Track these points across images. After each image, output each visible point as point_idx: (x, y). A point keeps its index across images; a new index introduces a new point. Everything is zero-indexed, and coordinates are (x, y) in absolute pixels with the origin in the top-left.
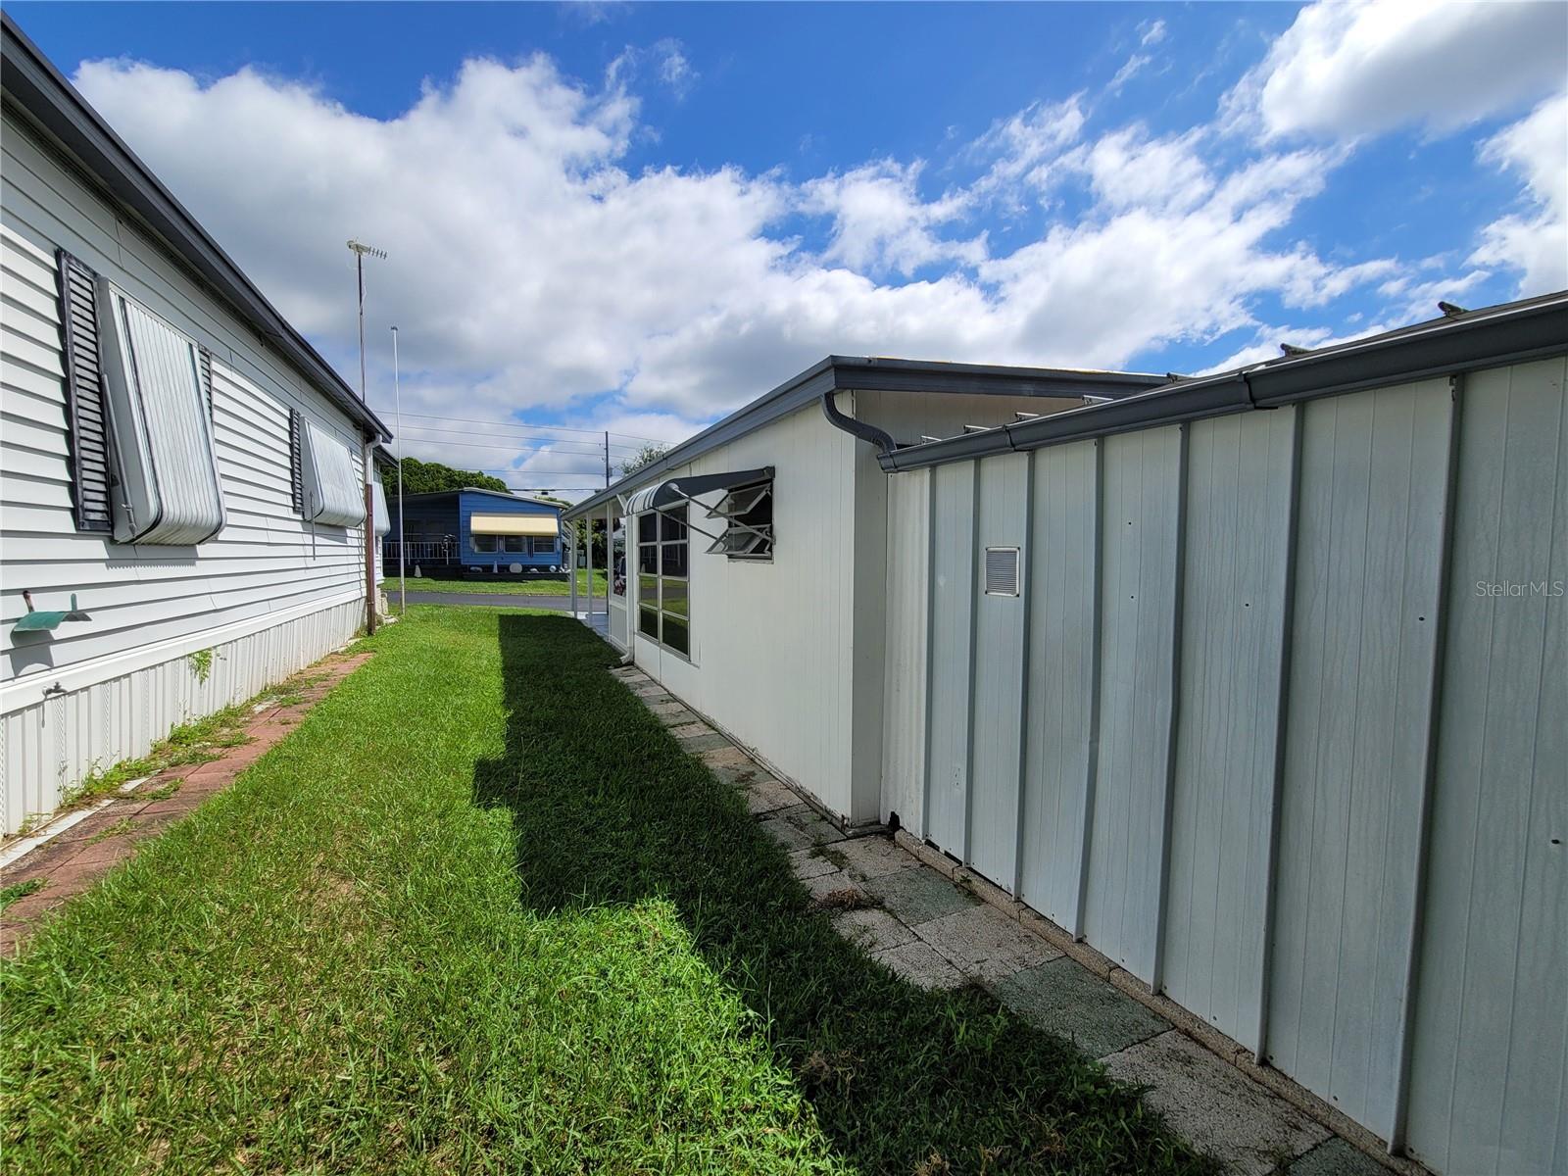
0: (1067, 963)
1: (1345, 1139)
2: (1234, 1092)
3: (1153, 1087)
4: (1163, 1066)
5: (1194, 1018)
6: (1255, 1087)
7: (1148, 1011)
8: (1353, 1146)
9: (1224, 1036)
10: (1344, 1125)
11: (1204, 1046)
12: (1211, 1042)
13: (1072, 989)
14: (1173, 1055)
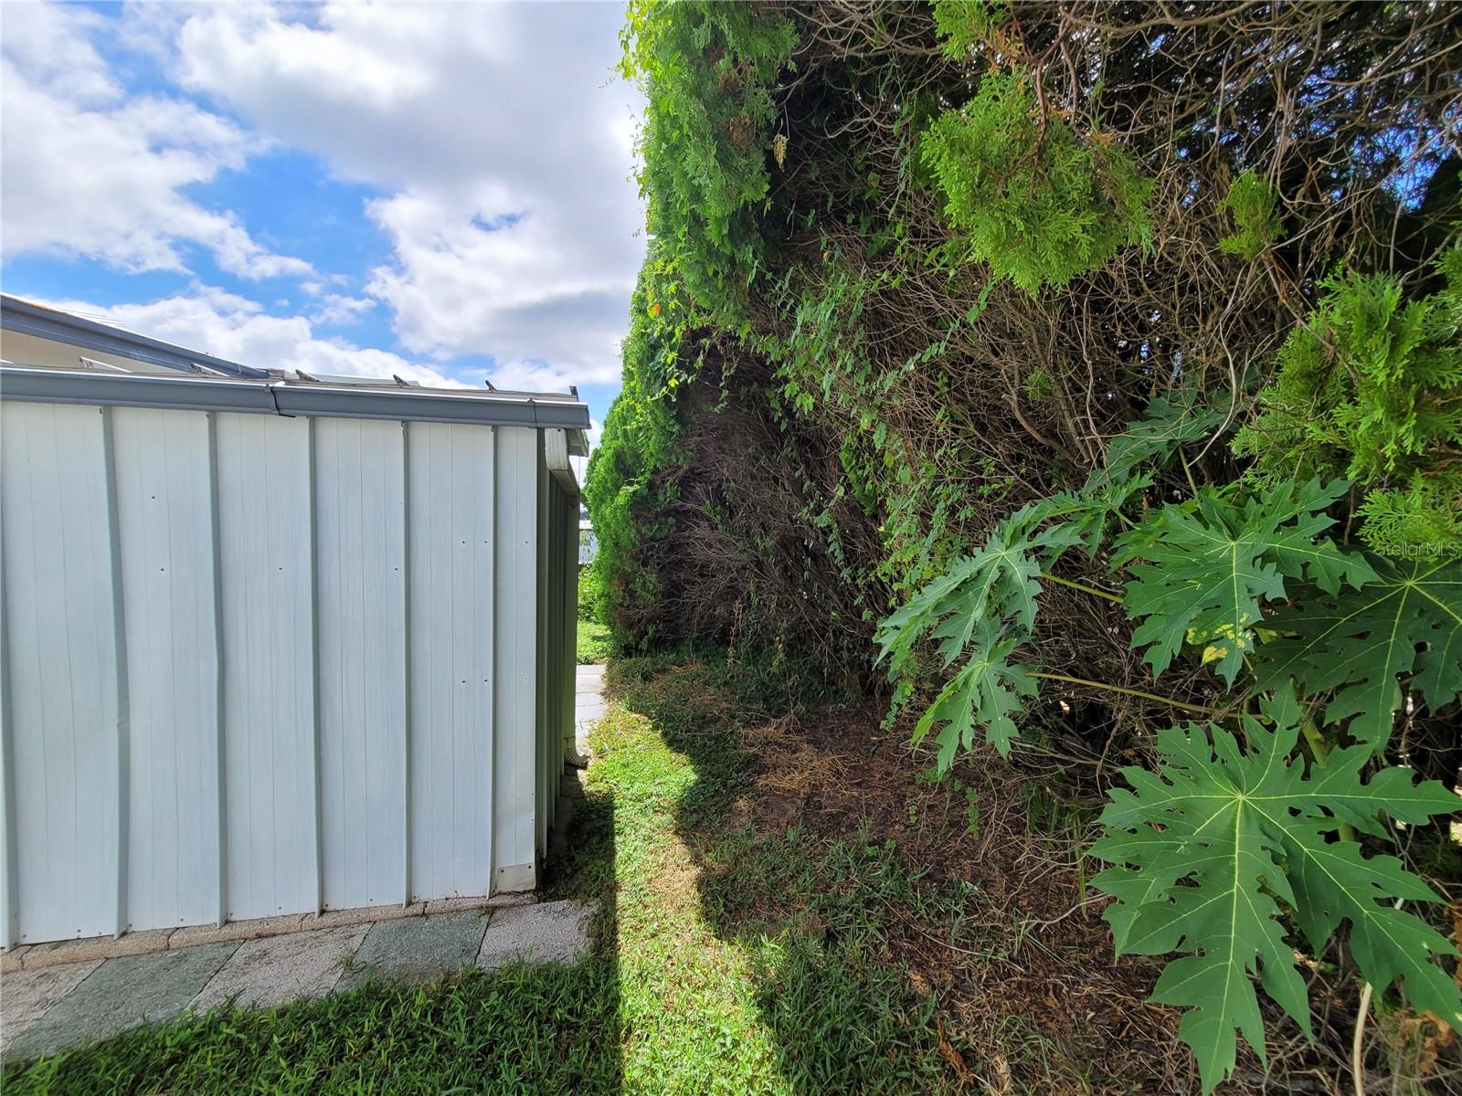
0: (111, 964)
1: (380, 920)
2: (305, 948)
3: (239, 994)
4: (244, 974)
5: (261, 921)
6: (319, 933)
7: (217, 944)
8: (385, 921)
9: (289, 916)
10: (379, 913)
11: (274, 935)
12: (280, 927)
13: (127, 983)
14: (250, 960)
